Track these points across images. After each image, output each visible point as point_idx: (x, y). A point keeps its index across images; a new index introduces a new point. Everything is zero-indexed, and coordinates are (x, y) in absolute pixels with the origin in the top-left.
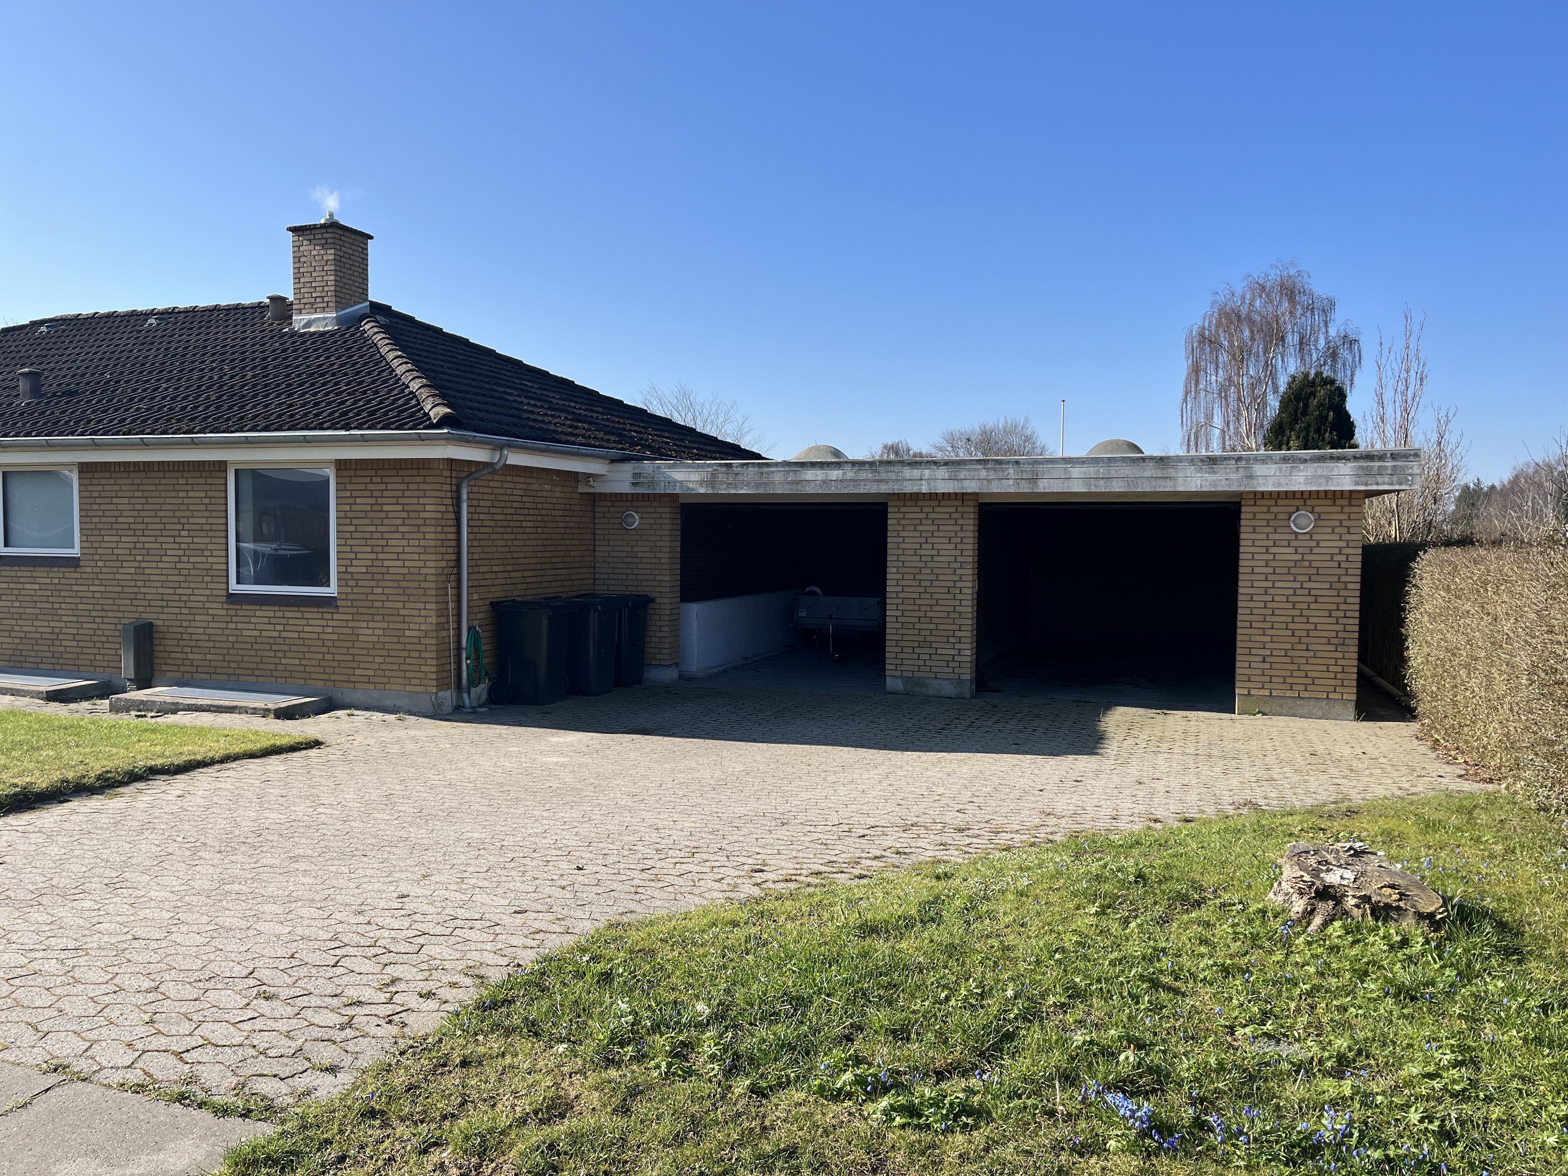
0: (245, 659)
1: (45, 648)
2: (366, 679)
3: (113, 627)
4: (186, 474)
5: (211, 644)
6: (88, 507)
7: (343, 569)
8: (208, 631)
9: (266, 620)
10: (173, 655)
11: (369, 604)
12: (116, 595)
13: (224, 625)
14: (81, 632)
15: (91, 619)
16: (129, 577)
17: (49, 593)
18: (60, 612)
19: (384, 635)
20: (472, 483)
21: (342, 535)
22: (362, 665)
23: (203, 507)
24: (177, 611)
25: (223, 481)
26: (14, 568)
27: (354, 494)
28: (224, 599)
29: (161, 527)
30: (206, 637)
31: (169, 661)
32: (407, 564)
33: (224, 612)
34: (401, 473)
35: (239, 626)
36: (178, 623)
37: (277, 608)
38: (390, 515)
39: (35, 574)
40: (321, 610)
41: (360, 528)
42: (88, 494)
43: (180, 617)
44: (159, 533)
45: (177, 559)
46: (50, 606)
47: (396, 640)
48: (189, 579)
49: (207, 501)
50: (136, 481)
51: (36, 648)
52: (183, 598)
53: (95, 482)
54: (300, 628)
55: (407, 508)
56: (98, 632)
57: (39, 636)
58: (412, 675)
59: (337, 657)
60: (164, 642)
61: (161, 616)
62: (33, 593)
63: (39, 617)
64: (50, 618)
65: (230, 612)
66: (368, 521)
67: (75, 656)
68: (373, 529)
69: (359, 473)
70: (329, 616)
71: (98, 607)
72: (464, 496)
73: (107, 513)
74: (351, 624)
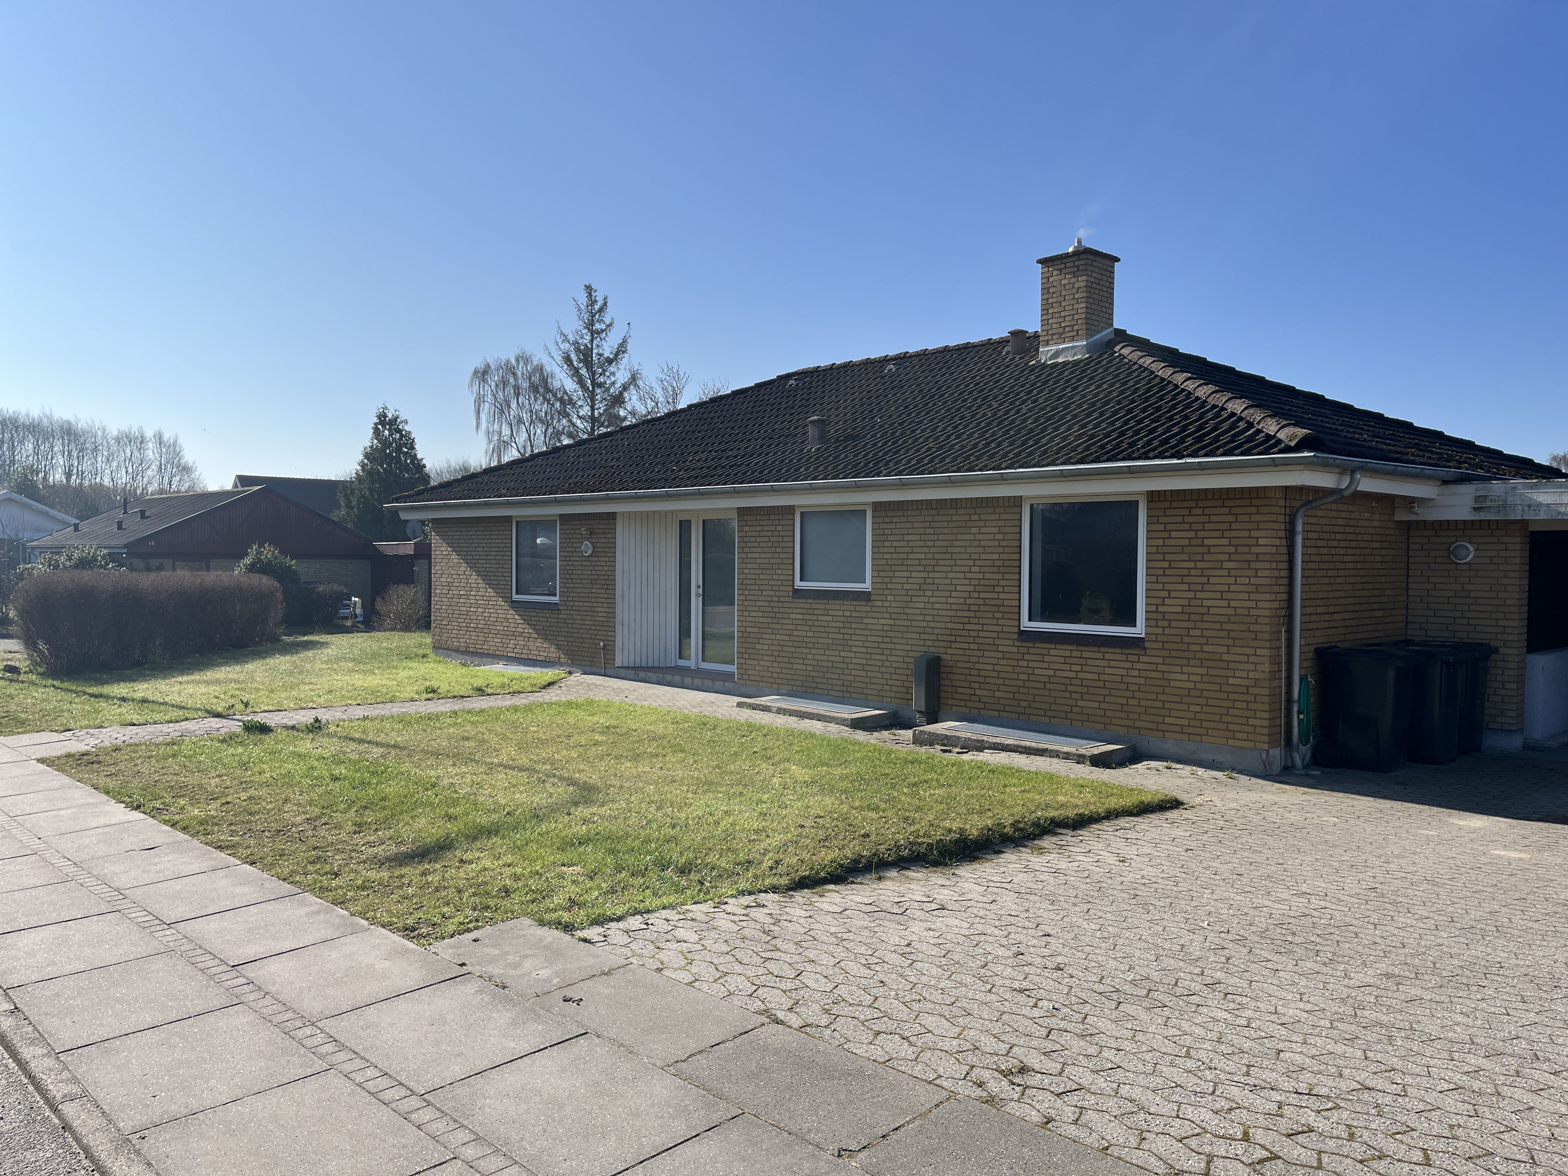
0: (1037, 698)
1: (836, 676)
2: (1179, 729)
3: (901, 659)
4: (979, 511)
5: (1001, 681)
6: (881, 544)
7: (1154, 608)
8: (997, 668)
9: (1062, 660)
10: (960, 690)
11: (1185, 647)
12: (905, 629)
13: (1015, 663)
14: (870, 662)
15: (880, 651)
16: (918, 611)
17: (841, 625)
18: (850, 643)
19: (1202, 682)
20: (1310, 513)
21: (1152, 572)
22: (1173, 713)
23: (996, 543)
24: (966, 646)
25: (1018, 517)
26: (809, 601)
27: (1169, 527)
28: (1016, 636)
29: (952, 562)
30: (996, 674)
31: (956, 696)
32: (1233, 604)
33: (1015, 650)
34: (1227, 503)
35: (1031, 664)
36: (967, 659)
37: (1074, 648)
38: (1213, 550)
39: (828, 607)
40: (1125, 651)
41: (1174, 564)
42: (881, 532)
43: (968, 652)
44: (949, 569)
45: (967, 595)
46: (841, 636)
47: (1217, 687)
48: (978, 614)
49: (1000, 537)
50: (927, 519)
51: (827, 675)
52: (972, 634)
53: (887, 520)
54: (1100, 670)
55: (1233, 542)
56: (886, 664)
57: (830, 664)
58: (1237, 728)
59: (1143, 703)
60: (951, 676)
61: (949, 651)
62: (826, 624)
63: (831, 647)
64: (841, 648)
65: (1021, 650)
66: (1186, 557)
67: (864, 685)
68: (1192, 565)
69: (1174, 505)
70: (1135, 658)
71: (887, 640)
72: (1299, 527)
73: (898, 550)
74: (1160, 668)
